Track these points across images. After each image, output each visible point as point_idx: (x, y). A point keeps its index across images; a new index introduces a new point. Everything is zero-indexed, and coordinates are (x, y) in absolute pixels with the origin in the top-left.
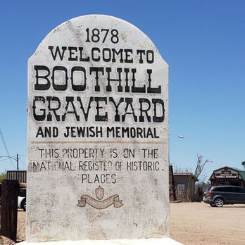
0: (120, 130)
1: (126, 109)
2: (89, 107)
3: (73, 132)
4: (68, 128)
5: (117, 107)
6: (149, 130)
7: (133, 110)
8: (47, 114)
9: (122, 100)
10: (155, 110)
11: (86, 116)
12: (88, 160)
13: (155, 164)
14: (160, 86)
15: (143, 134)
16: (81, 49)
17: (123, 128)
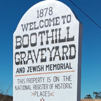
0: (52, 66)
1: (55, 53)
2: (38, 55)
3: (31, 69)
4: (29, 67)
5: (51, 53)
6: (67, 64)
7: (59, 53)
8: (20, 61)
9: (53, 48)
10: (70, 52)
11: (37, 60)
12: (37, 84)
13: (69, 85)
14: (74, 36)
15: (63, 67)
16: (35, 23)
17: (54, 65)
